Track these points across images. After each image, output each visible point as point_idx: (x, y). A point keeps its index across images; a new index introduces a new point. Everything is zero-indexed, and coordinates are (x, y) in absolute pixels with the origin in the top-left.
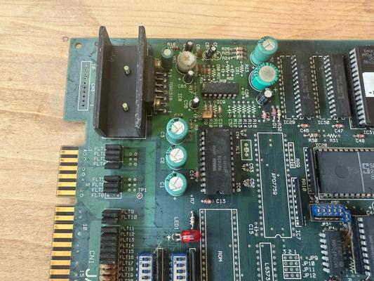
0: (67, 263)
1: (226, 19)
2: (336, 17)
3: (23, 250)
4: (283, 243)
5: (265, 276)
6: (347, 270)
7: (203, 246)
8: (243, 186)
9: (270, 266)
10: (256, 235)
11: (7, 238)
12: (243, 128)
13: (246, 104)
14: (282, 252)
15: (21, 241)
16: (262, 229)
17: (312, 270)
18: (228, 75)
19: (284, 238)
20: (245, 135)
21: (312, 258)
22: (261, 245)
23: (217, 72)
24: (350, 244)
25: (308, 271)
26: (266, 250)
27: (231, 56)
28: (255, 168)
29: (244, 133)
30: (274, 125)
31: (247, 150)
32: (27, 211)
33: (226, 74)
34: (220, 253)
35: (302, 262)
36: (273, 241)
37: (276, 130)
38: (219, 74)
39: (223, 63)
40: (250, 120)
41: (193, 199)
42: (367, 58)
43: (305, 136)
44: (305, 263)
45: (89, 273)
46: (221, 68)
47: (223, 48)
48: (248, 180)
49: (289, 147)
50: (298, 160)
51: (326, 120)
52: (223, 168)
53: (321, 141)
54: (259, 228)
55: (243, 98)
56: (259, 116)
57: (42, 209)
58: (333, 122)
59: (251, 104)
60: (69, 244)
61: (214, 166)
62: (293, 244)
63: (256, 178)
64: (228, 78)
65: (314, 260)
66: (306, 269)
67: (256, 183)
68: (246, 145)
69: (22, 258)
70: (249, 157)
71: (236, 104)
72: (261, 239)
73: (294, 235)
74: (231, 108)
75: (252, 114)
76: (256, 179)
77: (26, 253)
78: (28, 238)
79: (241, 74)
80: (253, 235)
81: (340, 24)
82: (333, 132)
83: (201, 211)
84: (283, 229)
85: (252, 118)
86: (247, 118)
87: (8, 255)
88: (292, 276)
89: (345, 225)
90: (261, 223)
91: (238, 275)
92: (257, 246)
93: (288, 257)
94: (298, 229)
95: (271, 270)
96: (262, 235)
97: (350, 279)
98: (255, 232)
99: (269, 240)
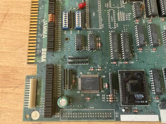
0: (36, 17)
3: (20, 16)
4: (118, 9)
5: (111, 20)
6: (142, 17)
7: (87, 11)
9: (113, 17)
10: (108, 7)
11: (14, 13)
14: (118, 12)
15: (19, 14)
16: (110, 5)
17: (129, 18)
19: (118, 8)
21: (129, 14)
22: (110, 10)
24: (144, 9)
25: (127, 18)
26: (111, 12)
32: (21, 4)
34: (94, 13)
35: (125, 15)
44: (126, 16)
45: (44, 20)
57: (26, 3)
60: (37, 12)
62: (122, 10)
65: (130, 14)
66: (127, 17)
69: (20, 19)
73: (122, 7)
78: (21, 13)
80: (106, 7)
84: (118, 5)
87: (14, 18)
88: (121, 20)
89: (142, 3)
90: (109, 3)
91: (101, 20)
92: (108, 11)
93: (120, 14)
94: (124, 5)
95: (113, 18)
96: (110, 7)
97: (144, 20)
98: (107, 6)
99: (113, 9)
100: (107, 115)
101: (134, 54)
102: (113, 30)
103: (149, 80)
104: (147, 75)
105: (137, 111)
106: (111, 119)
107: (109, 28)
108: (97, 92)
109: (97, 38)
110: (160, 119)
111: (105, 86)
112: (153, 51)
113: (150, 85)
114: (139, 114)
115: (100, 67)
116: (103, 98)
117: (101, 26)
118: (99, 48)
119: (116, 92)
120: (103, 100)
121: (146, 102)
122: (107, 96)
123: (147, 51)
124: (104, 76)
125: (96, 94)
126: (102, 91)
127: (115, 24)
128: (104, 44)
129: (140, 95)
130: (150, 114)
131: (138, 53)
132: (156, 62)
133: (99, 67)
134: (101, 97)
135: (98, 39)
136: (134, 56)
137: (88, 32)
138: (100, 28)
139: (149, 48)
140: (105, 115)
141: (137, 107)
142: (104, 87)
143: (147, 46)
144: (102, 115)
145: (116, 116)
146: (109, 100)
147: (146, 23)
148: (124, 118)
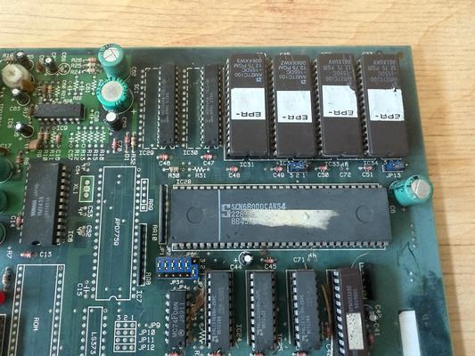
1: (90, 22)
2: (230, 18)
4: (118, 307)
5: (90, 348)
6: (195, 340)
7: (16, 311)
8: (76, 235)
9: (98, 335)
10: (86, 296)
12: (86, 161)
13: (94, 130)
14: (116, 318)
16: (93, 289)
17: (151, 340)
18: (75, 94)
19: (120, 300)
20: (88, 170)
21: (152, 325)
22: (91, 309)
23: (61, 89)
24: (202, 307)
25: (146, 342)
26: (95, 317)
27: (82, 69)
28: (96, 211)
29: (87, 167)
30: (127, 156)
31: (87, 189)
33: (73, 92)
34: (37, 319)
35: (139, 331)
36: (105, 305)
37: (128, 163)
38: (64, 92)
39: (71, 79)
40: (96, 151)
41: (10, 252)
42: (239, 70)
43: (164, 170)
44: (143, 332)
46: (68, 85)
47: (73, 60)
48: (84, 227)
49: (142, 184)
50: (152, 200)
51: (195, 149)
52: (43, 213)
53: (184, 177)
54: (91, 288)
55: (91, 122)
56: (108, 146)
58: (203, 152)
59: (100, 130)
61: (33, 209)
62: (131, 308)
63: (94, 224)
64: (74, 98)
65: (155, 328)
66: (143, 339)
67: (94, 231)
68: (87, 182)
70: (89, 198)
71: (82, 130)
72: (91, 302)
73: (133, 296)
74: (74, 136)
75: (99, 144)
76: (93, 226)
79: (92, 91)
80: (82, 297)
81: (233, 27)
82: (201, 165)
83: (20, 267)
84: (120, 289)
85: (99, 148)
86: (93, 148)
88: (125, 348)
89: (200, 283)
90: (93, 282)
91: (56, 347)
92: (85, 310)
93: (122, 324)
94: (139, 289)
95: (98, 341)
96: (92, 297)
97: (198, 352)
98: (84, 293)
99: (101, 303)
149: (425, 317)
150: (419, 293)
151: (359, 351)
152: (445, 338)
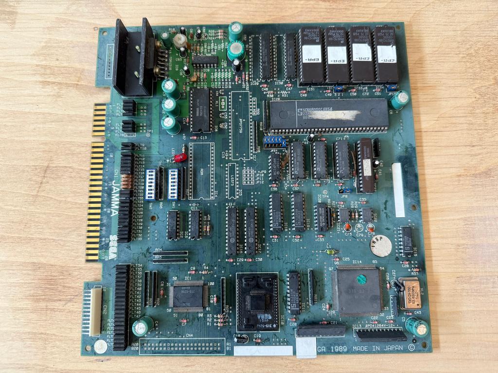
0: (101, 177)
3: (71, 172)
4: (244, 163)
5: (230, 183)
6: (285, 179)
7: (191, 166)
8: (219, 128)
9: (234, 177)
10: (227, 158)
12: (221, 89)
13: (224, 71)
14: (243, 169)
15: (70, 167)
16: (230, 155)
17: (262, 179)
19: (245, 160)
21: (262, 172)
22: (230, 164)
23: (204, 48)
24: (288, 163)
25: (259, 180)
27: (215, 37)
28: (229, 115)
29: (222, 92)
30: (244, 86)
31: (223, 104)
32: (73, 148)
33: (211, 50)
34: (202, 170)
35: (255, 174)
36: (237, 162)
37: (245, 89)
38: (206, 50)
39: (209, 42)
40: (227, 83)
41: (184, 137)
42: (307, 36)
43: (265, 93)
44: (258, 175)
45: (115, 183)
46: (208, 46)
47: (209, 31)
48: (223, 124)
49: (253, 101)
50: (259, 109)
51: (281, 81)
52: (203, 114)
53: (276, 96)
55: (223, 67)
56: (233, 80)
57: (83, 146)
58: (286, 83)
59: (228, 71)
60: (101, 166)
61: (198, 113)
62: (251, 164)
63: (228, 122)
64: (212, 53)
65: (263, 173)
66: (258, 178)
67: (228, 126)
68: (223, 100)
69: (71, 177)
70: (224, 109)
71: (217, 71)
72: (229, 161)
73: (252, 158)
74: (214, 75)
75: (228, 79)
77: (73, 175)
78: (74, 165)
79: (222, 50)
80: (224, 158)
81: (301, 11)
82: (285, 90)
83: (190, 144)
84: (244, 154)
85: (228, 81)
86: (224, 81)
87: (62, 175)
88: (248, 183)
89: (286, 151)
90: (230, 151)
91: (213, 182)
92: (227, 165)
93: (246, 172)
94: (254, 154)
95: (235, 179)
96: (230, 158)
97: (286, 184)
99: (235, 162)
100: (213, 346)
101: (264, 244)
102: (233, 201)
103: (284, 289)
104: (282, 281)
105: (259, 341)
106: (219, 352)
107: (227, 197)
108: (199, 311)
109: (205, 217)
110: (295, 353)
111: (213, 300)
112: (297, 239)
113: (285, 298)
114: (263, 345)
115: (207, 268)
116: (208, 320)
117: (212, 194)
118: (208, 234)
119: (230, 310)
120: (208, 324)
121: (275, 326)
122: (215, 316)
123: (286, 238)
124: (212, 284)
125: (198, 313)
126: (207, 309)
127: (238, 190)
128: (216, 228)
129: (266, 315)
130: (280, 345)
131: (271, 244)
132: (298, 259)
133: (205, 268)
134: (205, 317)
135: (207, 217)
136: (263, 248)
137: (190, 205)
138: (212, 198)
139: (290, 235)
140: (209, 347)
141: (261, 334)
142: (211, 302)
143: (286, 230)
144: (205, 347)
145: (228, 349)
146: (217, 322)
147: (290, 189)
148: (239, 350)
149: (406, 166)
150: (403, 154)
151: (369, 176)
152: (416, 176)
